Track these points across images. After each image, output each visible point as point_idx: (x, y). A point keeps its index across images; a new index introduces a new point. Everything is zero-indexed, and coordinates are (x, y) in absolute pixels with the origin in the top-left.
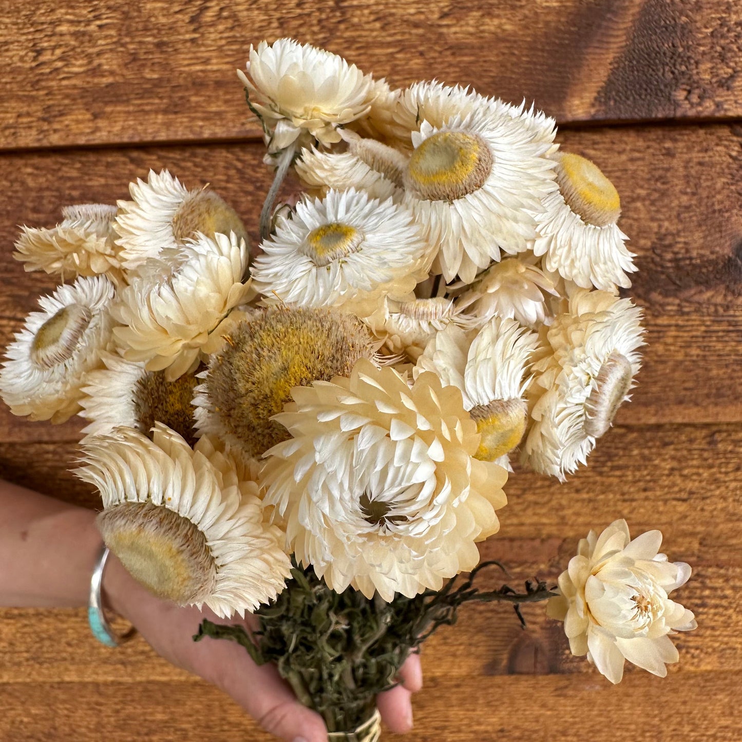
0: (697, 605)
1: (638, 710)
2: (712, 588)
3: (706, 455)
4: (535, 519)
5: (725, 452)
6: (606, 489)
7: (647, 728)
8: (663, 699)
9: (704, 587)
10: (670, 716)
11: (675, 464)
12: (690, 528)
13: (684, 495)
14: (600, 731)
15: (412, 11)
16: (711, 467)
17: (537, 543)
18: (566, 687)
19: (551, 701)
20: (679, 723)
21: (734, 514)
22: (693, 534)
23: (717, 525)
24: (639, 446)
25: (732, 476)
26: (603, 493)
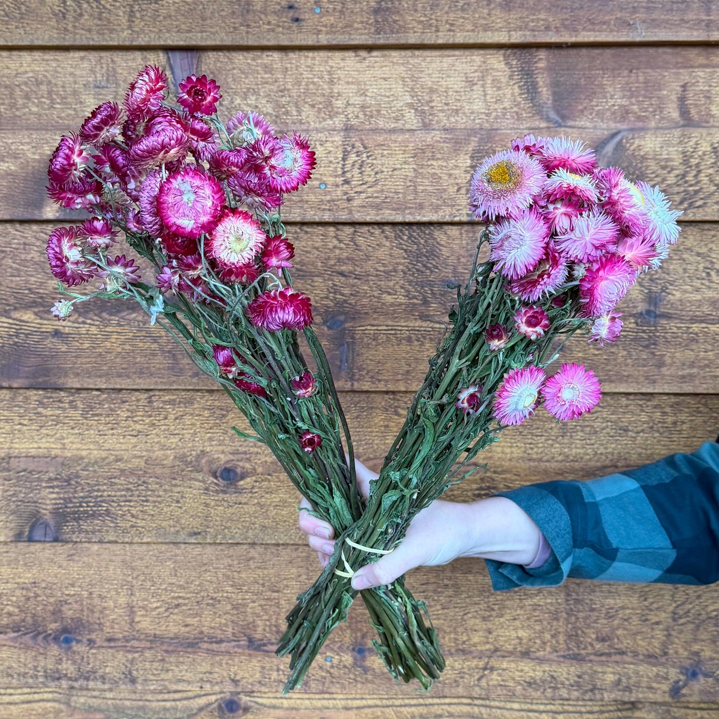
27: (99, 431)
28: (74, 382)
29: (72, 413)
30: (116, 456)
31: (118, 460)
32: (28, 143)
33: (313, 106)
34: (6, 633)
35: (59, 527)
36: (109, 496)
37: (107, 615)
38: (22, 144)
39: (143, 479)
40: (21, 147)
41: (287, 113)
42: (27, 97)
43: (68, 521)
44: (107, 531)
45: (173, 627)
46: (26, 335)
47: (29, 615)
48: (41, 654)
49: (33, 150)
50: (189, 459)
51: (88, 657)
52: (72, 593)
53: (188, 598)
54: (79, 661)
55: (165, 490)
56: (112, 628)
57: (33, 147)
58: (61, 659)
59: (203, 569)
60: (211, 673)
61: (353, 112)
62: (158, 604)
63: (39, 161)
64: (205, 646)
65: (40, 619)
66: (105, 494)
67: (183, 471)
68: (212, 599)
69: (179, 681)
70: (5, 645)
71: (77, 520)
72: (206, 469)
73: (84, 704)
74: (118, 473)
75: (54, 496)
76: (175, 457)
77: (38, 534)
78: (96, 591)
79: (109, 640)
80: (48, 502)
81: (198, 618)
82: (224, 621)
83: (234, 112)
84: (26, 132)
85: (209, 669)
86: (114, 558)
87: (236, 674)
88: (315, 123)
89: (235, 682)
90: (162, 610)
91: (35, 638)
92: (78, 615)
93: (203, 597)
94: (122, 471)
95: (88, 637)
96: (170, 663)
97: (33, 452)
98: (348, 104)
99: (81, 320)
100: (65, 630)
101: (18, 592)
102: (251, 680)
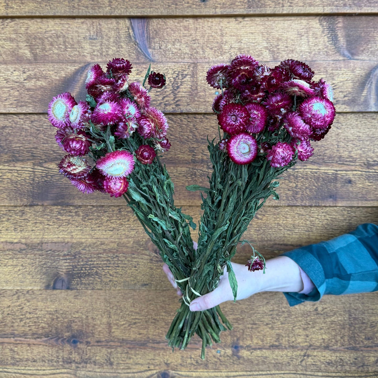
0: (116, 267)
1: (102, 304)
2: (121, 261)
3: (118, 216)
4: (63, 236)
5: (124, 215)
6: (86, 226)
7: (106, 311)
8: (111, 300)
9: (118, 260)
10: (113, 307)
11: (108, 218)
12: (114, 240)
13: (111, 229)
14: (90, 312)
15: (15, 78)
16: (120, 219)
17: (64, 244)
18: (78, 295)
19: (73, 300)
20: (116, 310)
21: (128, 236)
22: (115, 242)
23: (122, 239)
24: (97, 212)
25: (127, 223)
26: (85, 227)
27: (92, 228)
28: (78, 202)
29: (77, 218)
30: (101, 242)
31: (102, 244)
32: (53, 70)
33: (212, 49)
34: (41, 338)
35: (69, 282)
36: (97, 264)
37: (97, 329)
38: (49, 71)
39: (116, 254)
40: (49, 72)
41: (197, 53)
42: (52, 44)
43: (75, 278)
44: (96, 284)
45: (133, 335)
46: (52, 176)
47: (54, 328)
48: (61, 349)
49: (56, 74)
50: (141, 243)
51: (86, 351)
52: (77, 316)
53: (141, 319)
54: (81, 353)
55: (128, 261)
56: (99, 335)
57: (55, 73)
58: (71, 352)
59: (149, 303)
60: (154, 360)
61: (234, 52)
62: (124, 323)
63: (59, 81)
64: (151, 345)
65: (60, 330)
66: (95, 263)
67: (138, 249)
68: (154, 319)
69: (136, 364)
70: (40, 345)
71: (80, 277)
72: (151, 249)
73: (84, 375)
74: (102, 251)
75: (67, 264)
76: (134, 242)
77: (59, 285)
78: (90, 315)
79: (98, 342)
80: (64, 268)
81: (146, 330)
82: (161, 332)
83: (167, 52)
84: (51, 64)
85: (153, 357)
86: (100, 297)
87: (167, 360)
88: (213, 58)
89: (167, 364)
90: (127, 325)
91: (57, 340)
92: (80, 328)
93: (149, 319)
94: (105, 250)
95: (86, 340)
96: (131, 354)
97: (55, 240)
98: (231, 47)
100: (73, 336)
101: (47, 316)
102: (175, 364)
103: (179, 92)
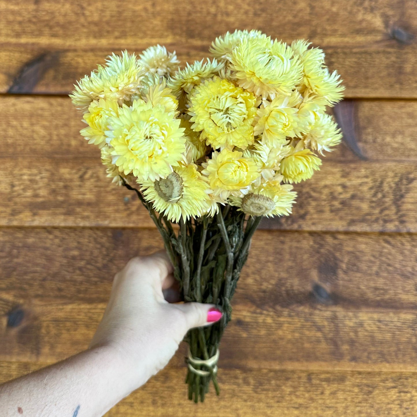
27: (267, 403)
99: (258, 311)
103: (403, 203)
